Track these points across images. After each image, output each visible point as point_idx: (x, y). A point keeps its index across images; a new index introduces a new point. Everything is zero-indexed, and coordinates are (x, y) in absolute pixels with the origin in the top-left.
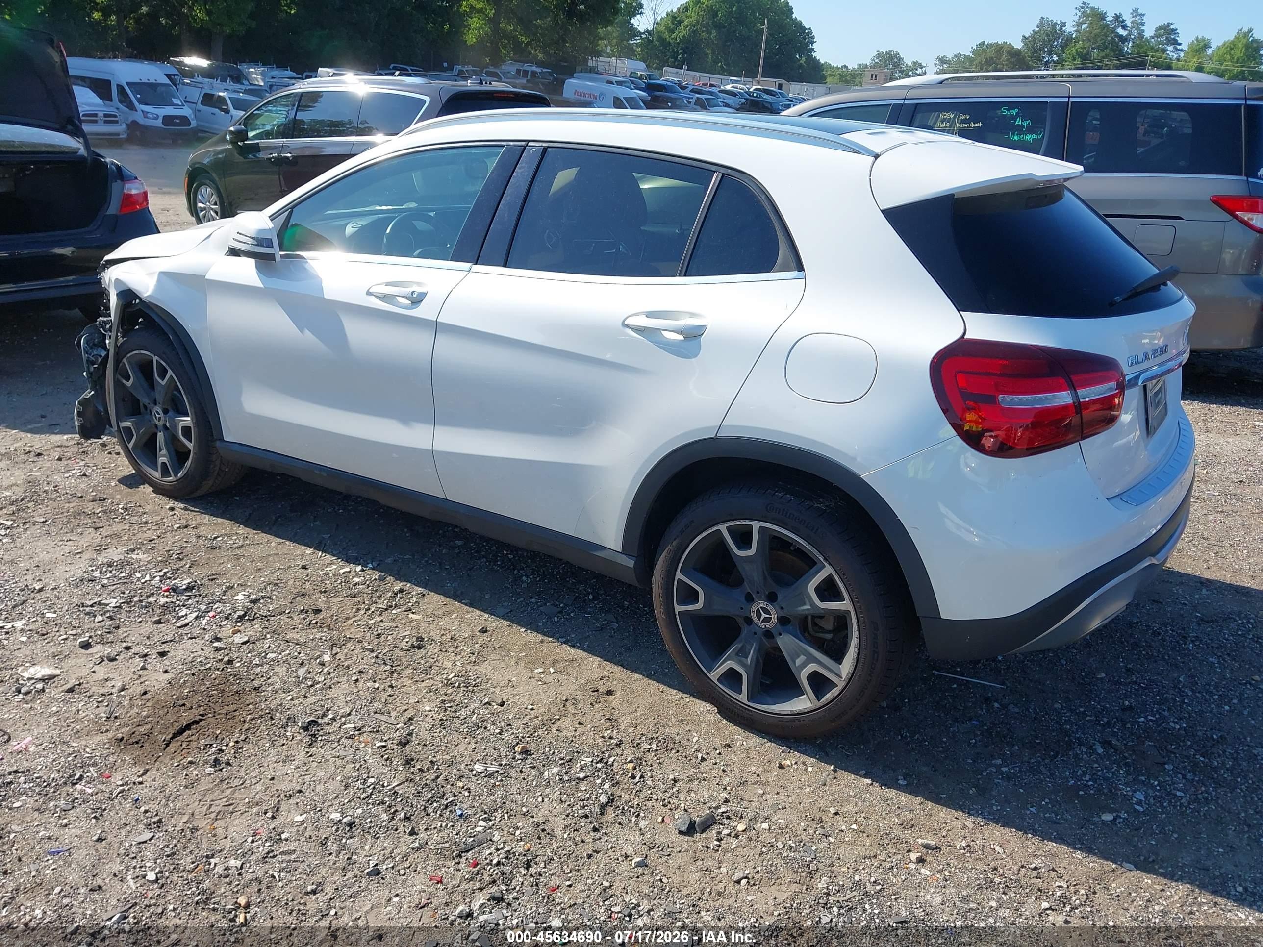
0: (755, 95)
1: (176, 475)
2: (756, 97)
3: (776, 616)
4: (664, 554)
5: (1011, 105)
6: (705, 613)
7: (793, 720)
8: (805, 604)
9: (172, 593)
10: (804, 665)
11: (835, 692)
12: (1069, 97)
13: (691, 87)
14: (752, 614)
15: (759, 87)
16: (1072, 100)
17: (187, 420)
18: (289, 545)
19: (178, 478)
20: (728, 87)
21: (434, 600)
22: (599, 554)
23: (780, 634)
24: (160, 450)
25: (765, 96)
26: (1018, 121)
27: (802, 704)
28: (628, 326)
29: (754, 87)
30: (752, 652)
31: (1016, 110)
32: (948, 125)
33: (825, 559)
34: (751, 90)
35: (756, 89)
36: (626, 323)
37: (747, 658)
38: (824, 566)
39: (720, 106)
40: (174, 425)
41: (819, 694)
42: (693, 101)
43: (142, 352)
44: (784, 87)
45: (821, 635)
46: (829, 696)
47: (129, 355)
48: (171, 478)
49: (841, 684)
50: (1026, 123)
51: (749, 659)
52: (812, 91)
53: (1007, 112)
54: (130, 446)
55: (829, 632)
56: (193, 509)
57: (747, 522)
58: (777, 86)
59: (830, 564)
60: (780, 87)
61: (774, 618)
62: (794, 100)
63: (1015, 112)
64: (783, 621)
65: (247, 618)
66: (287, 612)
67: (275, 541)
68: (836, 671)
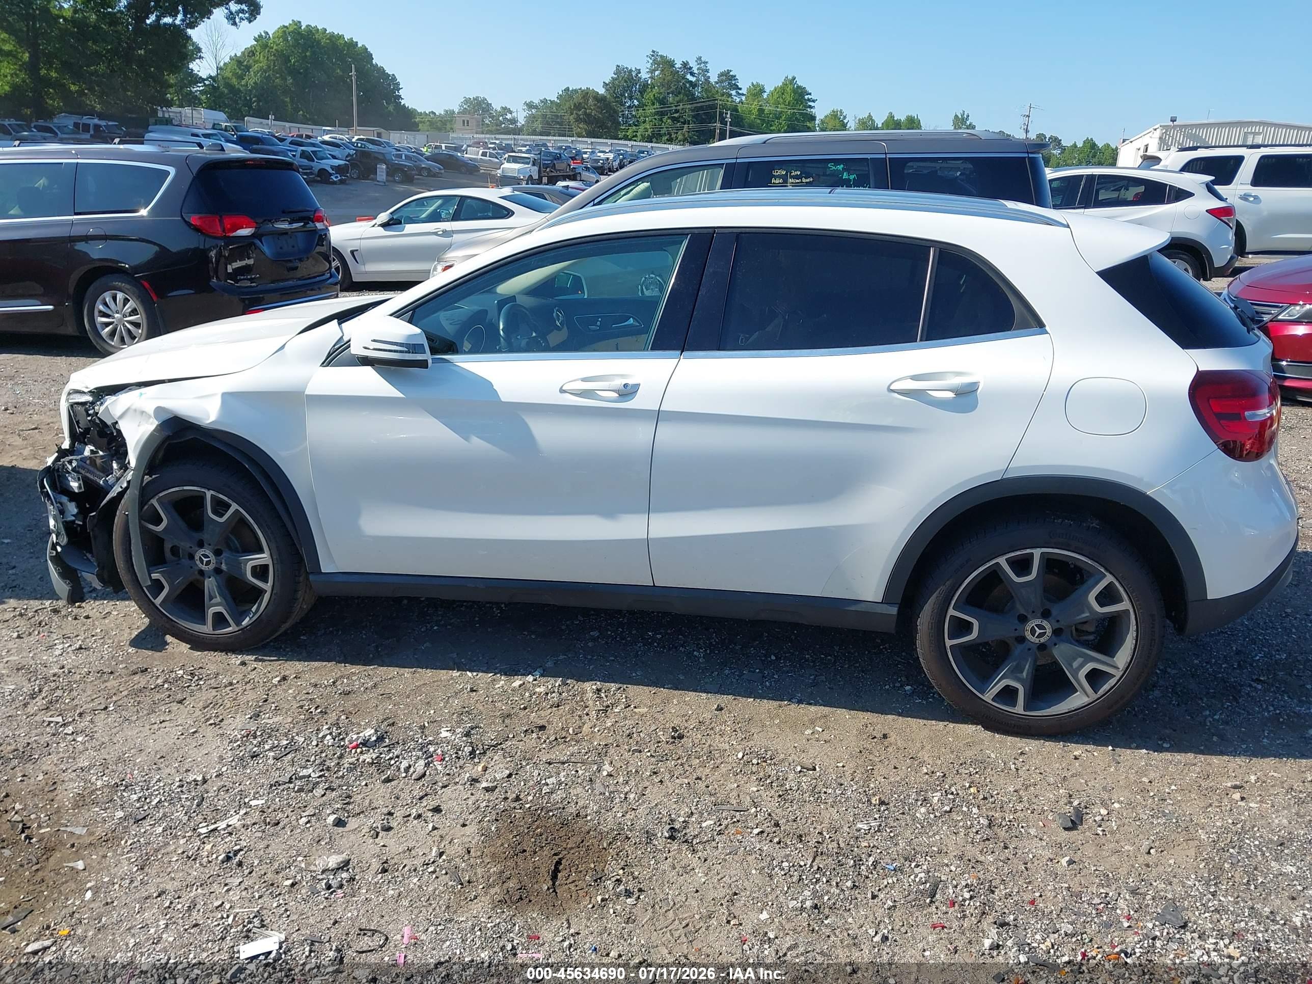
0: (359, 145)
1: (238, 623)
2: (361, 147)
3: (1051, 629)
4: (935, 595)
5: (837, 162)
6: (979, 641)
7: (1070, 717)
8: (1083, 613)
9: (364, 749)
10: (1082, 666)
11: (1112, 682)
12: (886, 154)
13: (290, 140)
14: (1026, 633)
15: (362, 137)
16: (888, 156)
17: (264, 558)
18: (428, 674)
19: (241, 627)
20: (327, 138)
21: (640, 693)
22: (853, 608)
23: (1055, 644)
24: (211, 598)
25: (371, 146)
26: (845, 176)
27: (1078, 700)
28: (893, 391)
29: (356, 137)
30: (1027, 666)
31: (842, 166)
32: (781, 181)
33: (1106, 569)
34: (354, 140)
35: (358, 139)
36: (892, 388)
37: (1022, 672)
38: (1105, 576)
39: (329, 159)
40: (239, 566)
41: (1095, 687)
42: (298, 155)
43: (185, 488)
44: (383, 135)
45: (1085, 638)
46: (1106, 687)
47: (161, 495)
48: (230, 629)
49: (1118, 674)
50: (852, 177)
51: (1025, 674)
52: (412, 139)
53: (834, 168)
54: (158, 601)
55: (1093, 633)
56: (268, 658)
57: (1028, 551)
58: (376, 135)
59: (1111, 573)
60: (379, 135)
61: (1049, 631)
62: (401, 149)
63: (840, 167)
64: (1057, 632)
65: (478, 752)
66: (511, 736)
67: (407, 672)
68: (1112, 664)
